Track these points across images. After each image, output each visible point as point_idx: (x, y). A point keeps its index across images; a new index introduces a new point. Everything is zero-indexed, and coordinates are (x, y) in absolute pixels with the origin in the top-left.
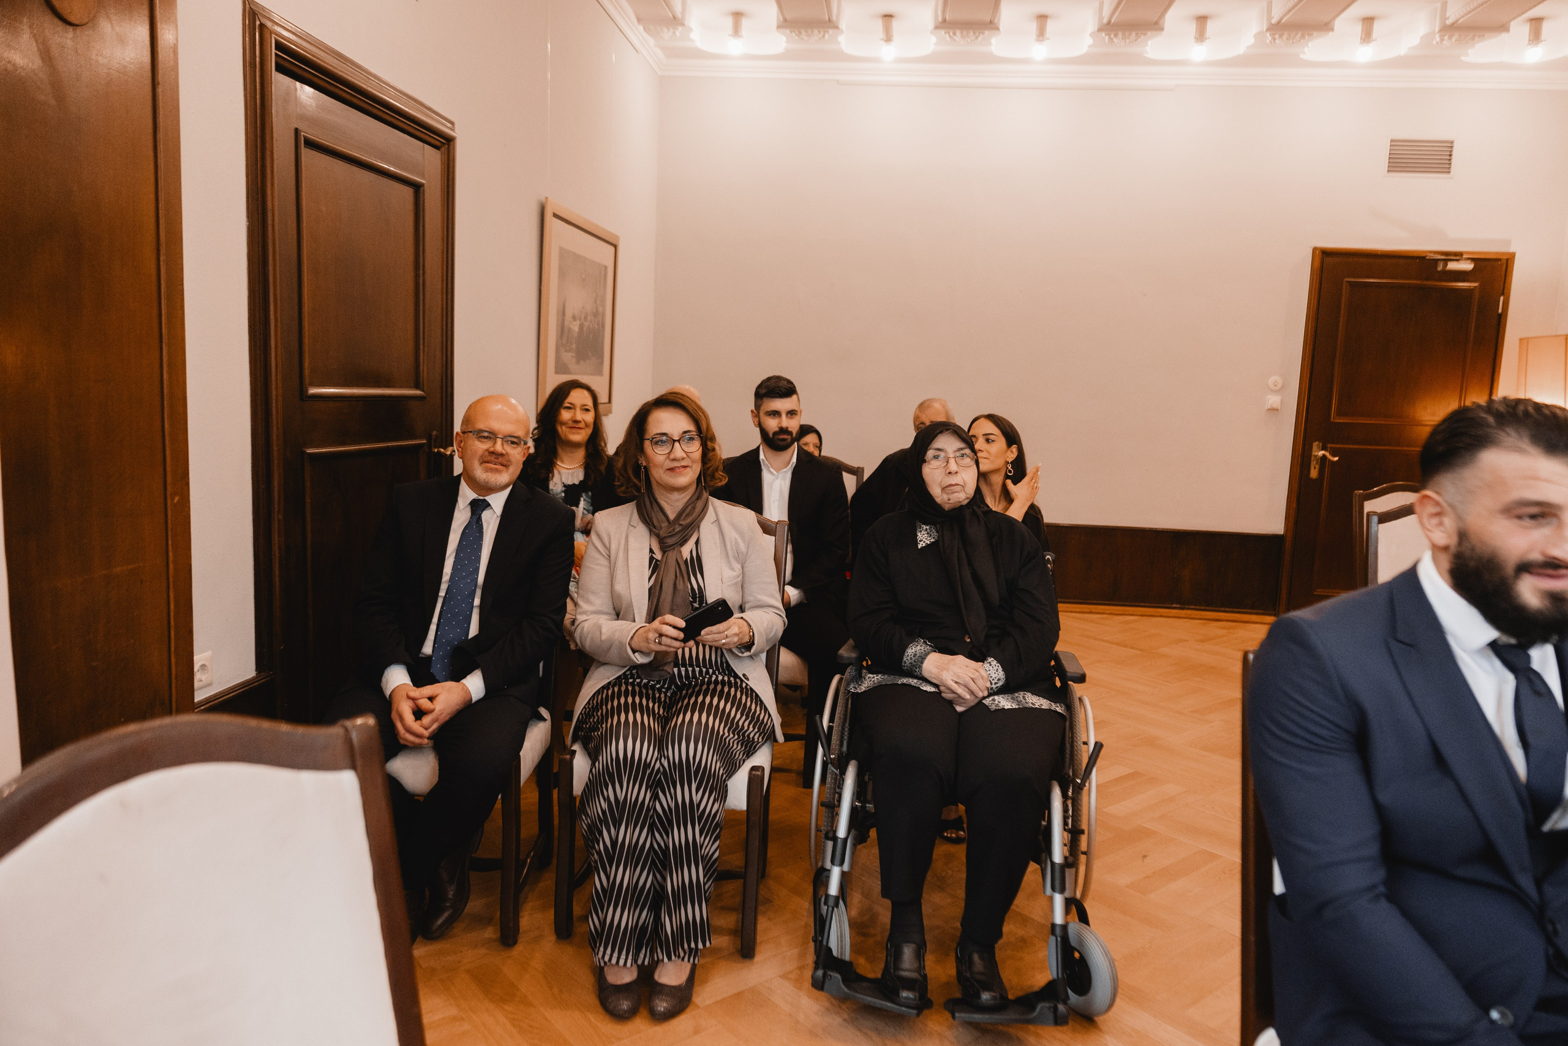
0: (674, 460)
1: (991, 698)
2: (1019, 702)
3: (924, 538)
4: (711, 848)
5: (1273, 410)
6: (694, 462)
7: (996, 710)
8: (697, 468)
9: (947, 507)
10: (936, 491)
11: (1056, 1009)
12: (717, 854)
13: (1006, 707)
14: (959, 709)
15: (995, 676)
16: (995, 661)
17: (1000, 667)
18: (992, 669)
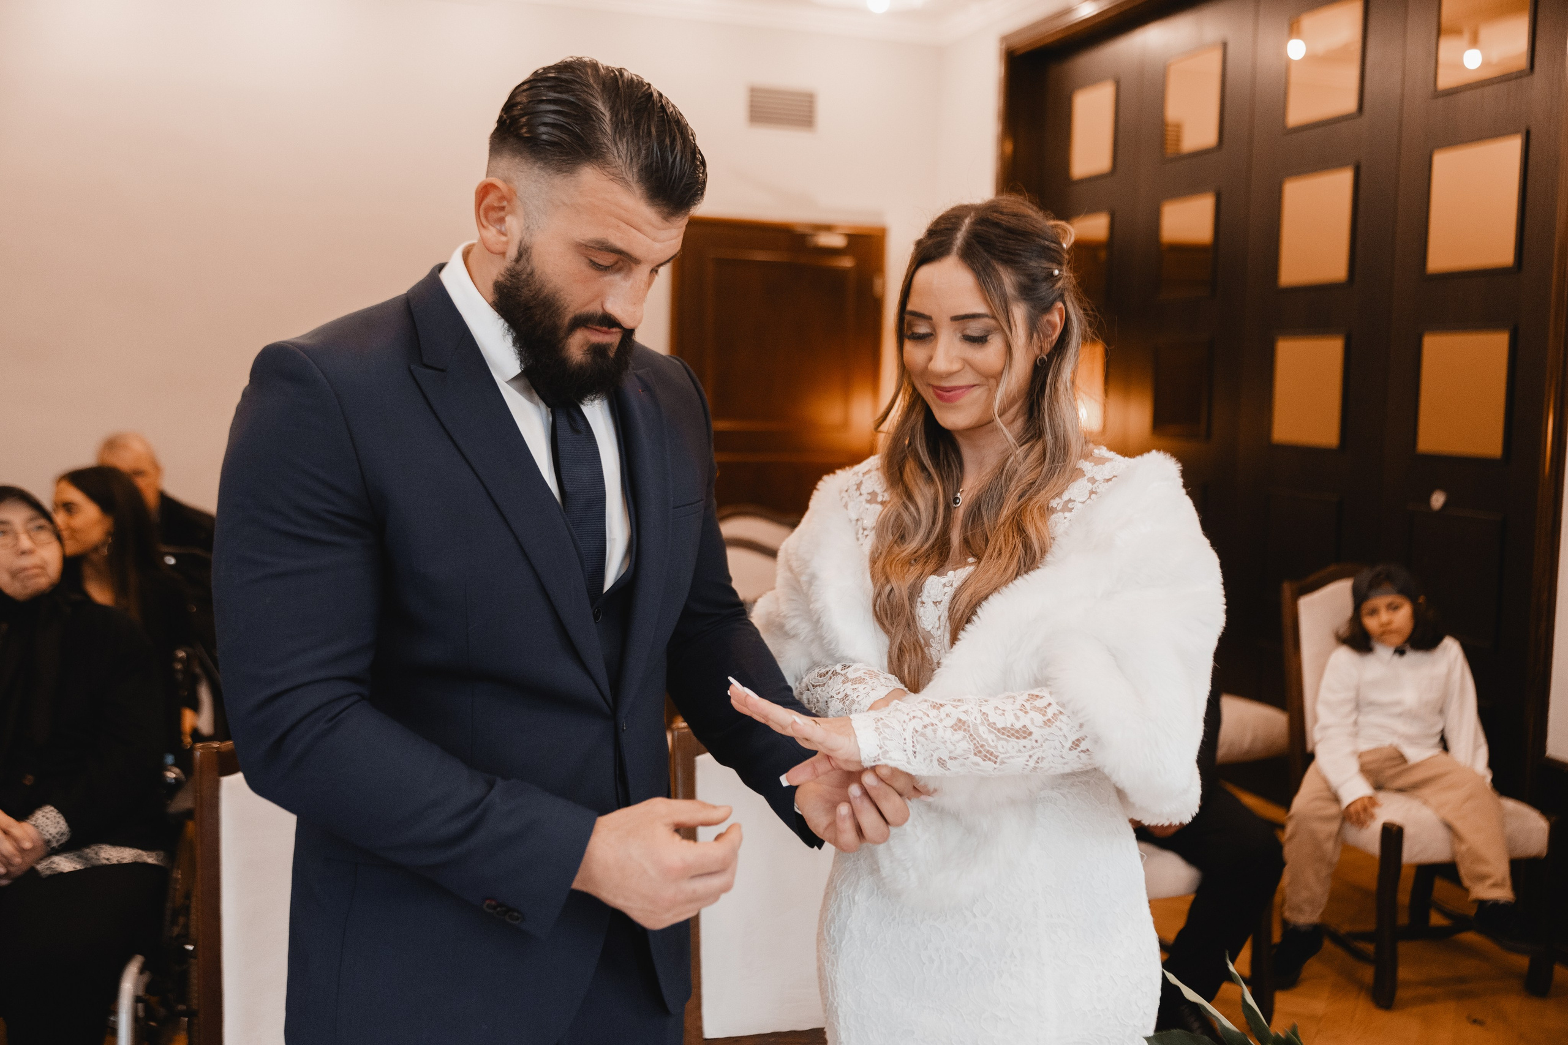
9: (22, 599)
15: (53, 830)
16: (56, 811)
17: (62, 818)
18: (48, 822)
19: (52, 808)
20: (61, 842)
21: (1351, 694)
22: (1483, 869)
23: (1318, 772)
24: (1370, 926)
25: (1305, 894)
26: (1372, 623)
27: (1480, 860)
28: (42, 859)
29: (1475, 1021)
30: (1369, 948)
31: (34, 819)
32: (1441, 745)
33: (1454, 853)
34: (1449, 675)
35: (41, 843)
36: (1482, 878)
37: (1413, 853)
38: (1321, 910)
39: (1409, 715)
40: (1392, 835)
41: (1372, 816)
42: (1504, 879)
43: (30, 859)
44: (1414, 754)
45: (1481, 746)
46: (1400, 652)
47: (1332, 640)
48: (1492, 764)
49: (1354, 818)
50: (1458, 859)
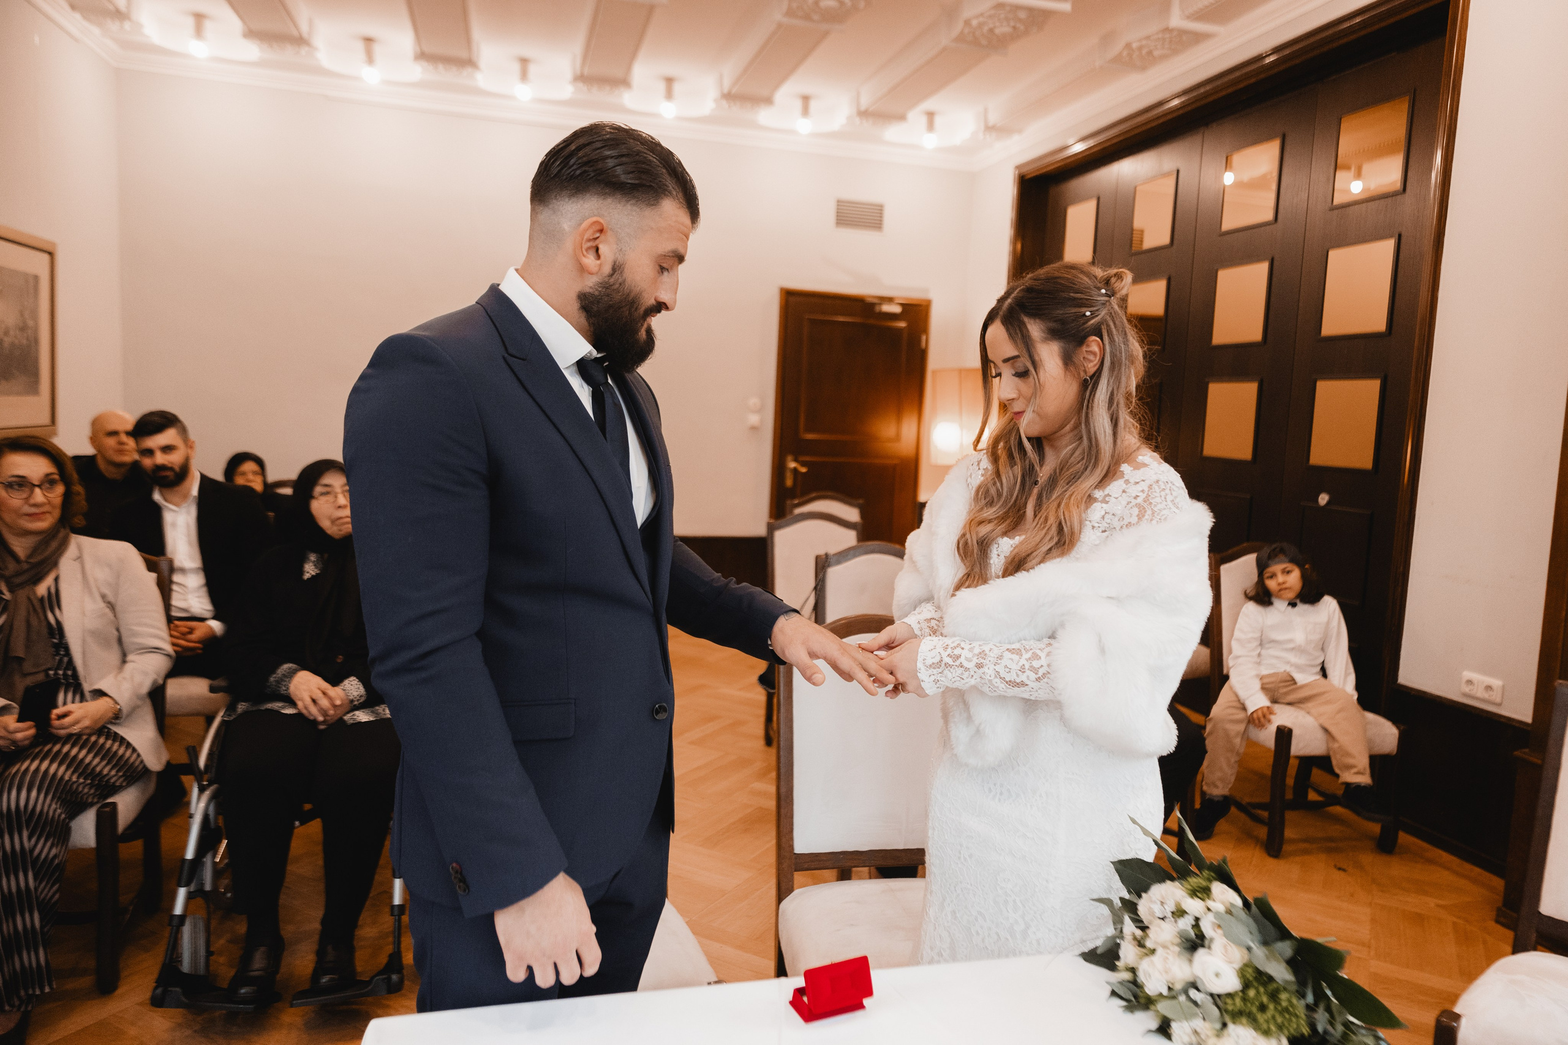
0: (35, 505)
1: (352, 714)
2: (376, 713)
3: (310, 570)
4: (50, 892)
5: (754, 429)
6: (54, 507)
7: (353, 724)
8: (57, 513)
9: (337, 537)
10: (325, 524)
11: (389, 979)
12: (57, 896)
13: (363, 720)
14: (322, 727)
15: (355, 694)
16: (358, 680)
17: (361, 685)
18: (352, 687)
19: (355, 678)
20: (360, 701)
21: (1258, 635)
22: (1351, 761)
23: (1231, 688)
24: (1266, 799)
25: (1219, 774)
26: (1271, 584)
27: (1348, 754)
28: (348, 713)
29: (1340, 869)
30: (1265, 814)
31: (342, 684)
32: (1321, 673)
33: (1328, 749)
34: (1328, 623)
35: (347, 701)
36: (1349, 767)
37: (1299, 747)
38: (1230, 786)
39: (1299, 650)
40: (1284, 735)
41: (1269, 721)
42: (1365, 769)
43: (340, 712)
44: (1301, 678)
45: (1350, 674)
46: (1293, 604)
47: (1242, 596)
48: (1358, 687)
49: (1257, 721)
50: (1331, 754)
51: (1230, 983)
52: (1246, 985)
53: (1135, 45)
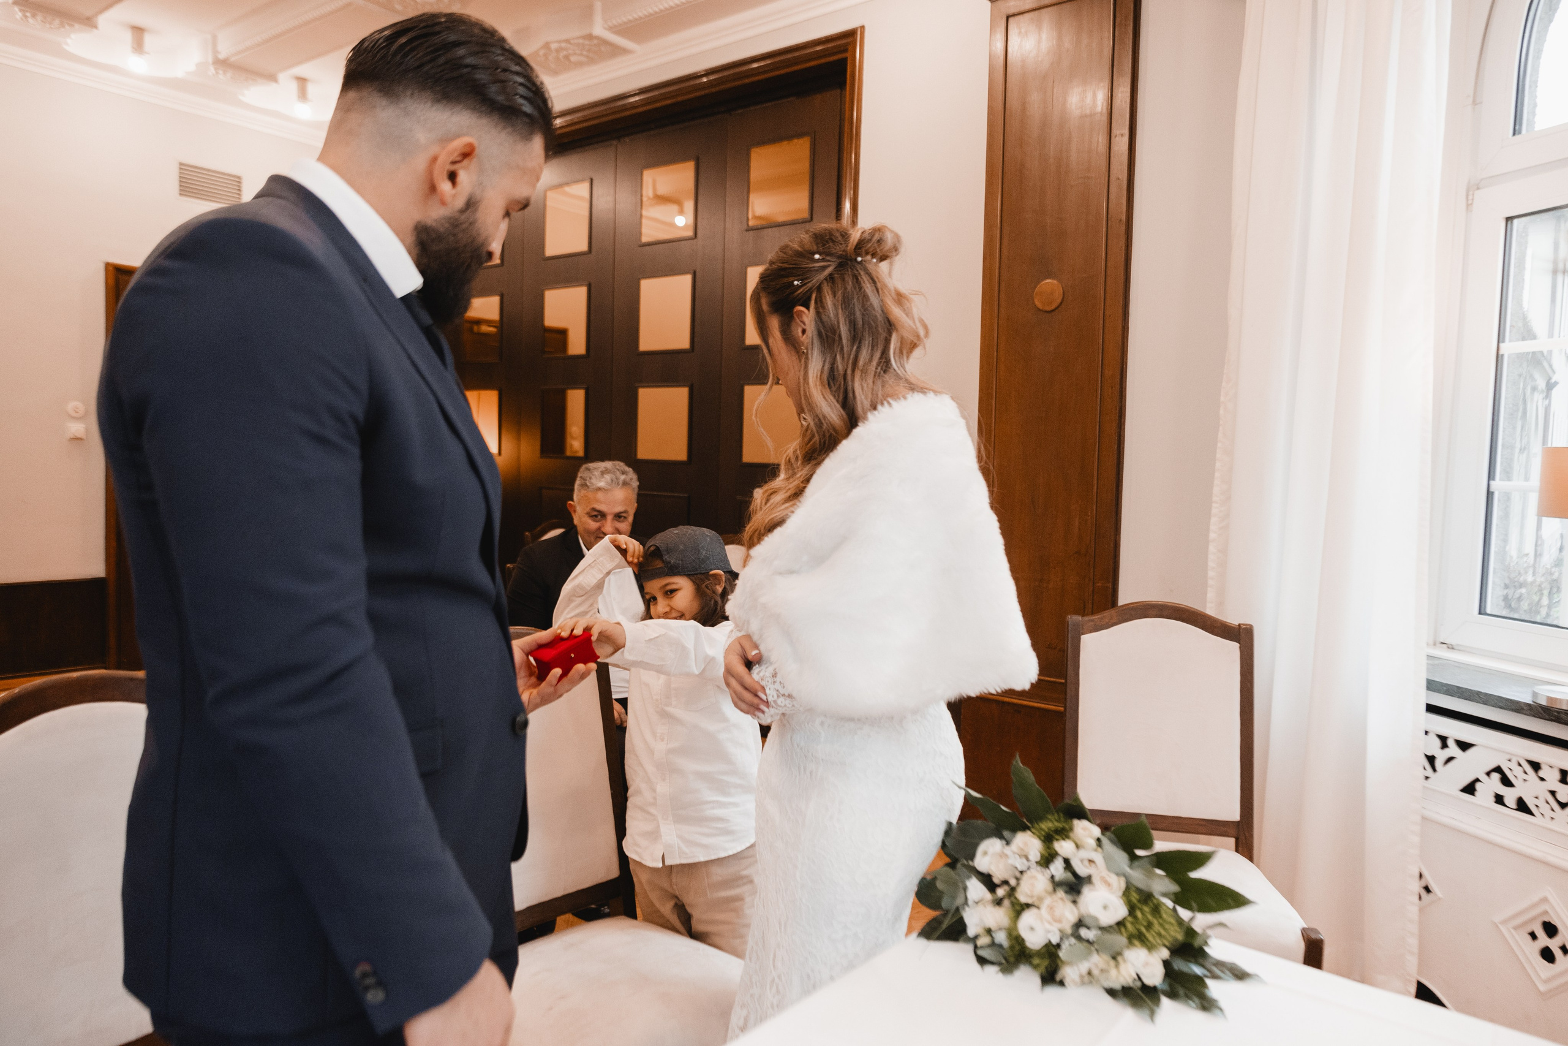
5: (76, 439)
51: (1120, 911)
52: (1132, 909)
53: (554, 46)
